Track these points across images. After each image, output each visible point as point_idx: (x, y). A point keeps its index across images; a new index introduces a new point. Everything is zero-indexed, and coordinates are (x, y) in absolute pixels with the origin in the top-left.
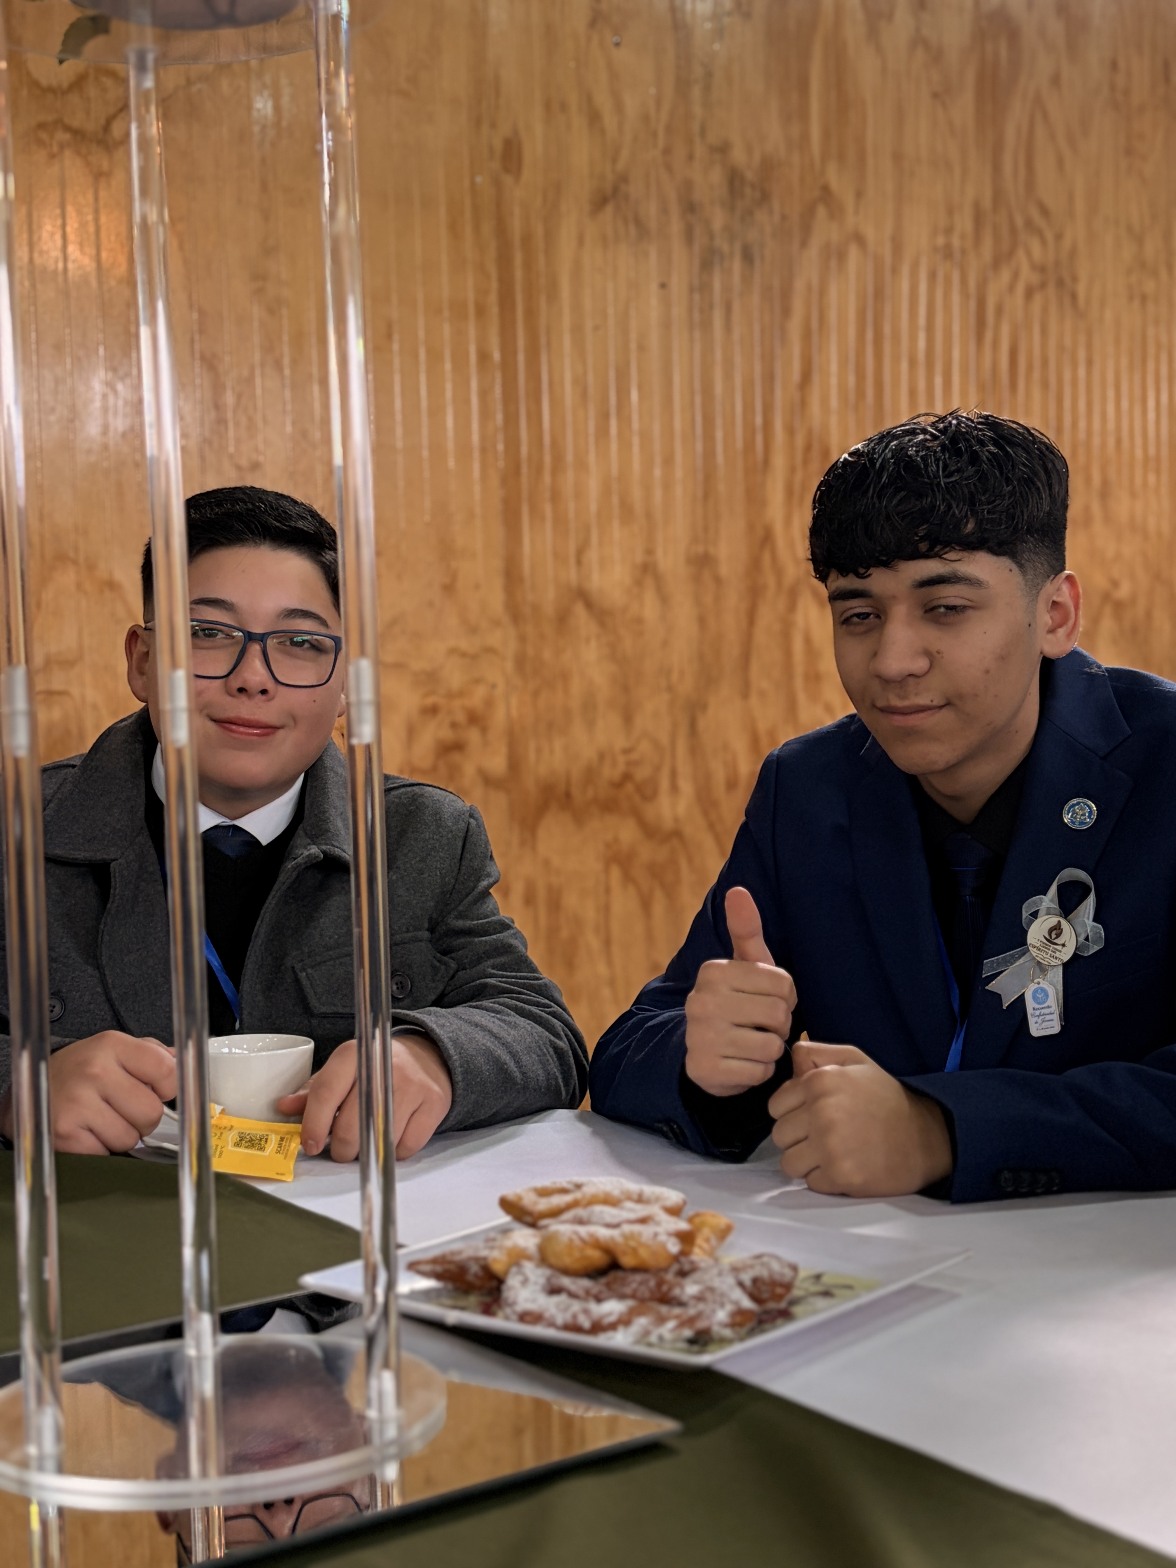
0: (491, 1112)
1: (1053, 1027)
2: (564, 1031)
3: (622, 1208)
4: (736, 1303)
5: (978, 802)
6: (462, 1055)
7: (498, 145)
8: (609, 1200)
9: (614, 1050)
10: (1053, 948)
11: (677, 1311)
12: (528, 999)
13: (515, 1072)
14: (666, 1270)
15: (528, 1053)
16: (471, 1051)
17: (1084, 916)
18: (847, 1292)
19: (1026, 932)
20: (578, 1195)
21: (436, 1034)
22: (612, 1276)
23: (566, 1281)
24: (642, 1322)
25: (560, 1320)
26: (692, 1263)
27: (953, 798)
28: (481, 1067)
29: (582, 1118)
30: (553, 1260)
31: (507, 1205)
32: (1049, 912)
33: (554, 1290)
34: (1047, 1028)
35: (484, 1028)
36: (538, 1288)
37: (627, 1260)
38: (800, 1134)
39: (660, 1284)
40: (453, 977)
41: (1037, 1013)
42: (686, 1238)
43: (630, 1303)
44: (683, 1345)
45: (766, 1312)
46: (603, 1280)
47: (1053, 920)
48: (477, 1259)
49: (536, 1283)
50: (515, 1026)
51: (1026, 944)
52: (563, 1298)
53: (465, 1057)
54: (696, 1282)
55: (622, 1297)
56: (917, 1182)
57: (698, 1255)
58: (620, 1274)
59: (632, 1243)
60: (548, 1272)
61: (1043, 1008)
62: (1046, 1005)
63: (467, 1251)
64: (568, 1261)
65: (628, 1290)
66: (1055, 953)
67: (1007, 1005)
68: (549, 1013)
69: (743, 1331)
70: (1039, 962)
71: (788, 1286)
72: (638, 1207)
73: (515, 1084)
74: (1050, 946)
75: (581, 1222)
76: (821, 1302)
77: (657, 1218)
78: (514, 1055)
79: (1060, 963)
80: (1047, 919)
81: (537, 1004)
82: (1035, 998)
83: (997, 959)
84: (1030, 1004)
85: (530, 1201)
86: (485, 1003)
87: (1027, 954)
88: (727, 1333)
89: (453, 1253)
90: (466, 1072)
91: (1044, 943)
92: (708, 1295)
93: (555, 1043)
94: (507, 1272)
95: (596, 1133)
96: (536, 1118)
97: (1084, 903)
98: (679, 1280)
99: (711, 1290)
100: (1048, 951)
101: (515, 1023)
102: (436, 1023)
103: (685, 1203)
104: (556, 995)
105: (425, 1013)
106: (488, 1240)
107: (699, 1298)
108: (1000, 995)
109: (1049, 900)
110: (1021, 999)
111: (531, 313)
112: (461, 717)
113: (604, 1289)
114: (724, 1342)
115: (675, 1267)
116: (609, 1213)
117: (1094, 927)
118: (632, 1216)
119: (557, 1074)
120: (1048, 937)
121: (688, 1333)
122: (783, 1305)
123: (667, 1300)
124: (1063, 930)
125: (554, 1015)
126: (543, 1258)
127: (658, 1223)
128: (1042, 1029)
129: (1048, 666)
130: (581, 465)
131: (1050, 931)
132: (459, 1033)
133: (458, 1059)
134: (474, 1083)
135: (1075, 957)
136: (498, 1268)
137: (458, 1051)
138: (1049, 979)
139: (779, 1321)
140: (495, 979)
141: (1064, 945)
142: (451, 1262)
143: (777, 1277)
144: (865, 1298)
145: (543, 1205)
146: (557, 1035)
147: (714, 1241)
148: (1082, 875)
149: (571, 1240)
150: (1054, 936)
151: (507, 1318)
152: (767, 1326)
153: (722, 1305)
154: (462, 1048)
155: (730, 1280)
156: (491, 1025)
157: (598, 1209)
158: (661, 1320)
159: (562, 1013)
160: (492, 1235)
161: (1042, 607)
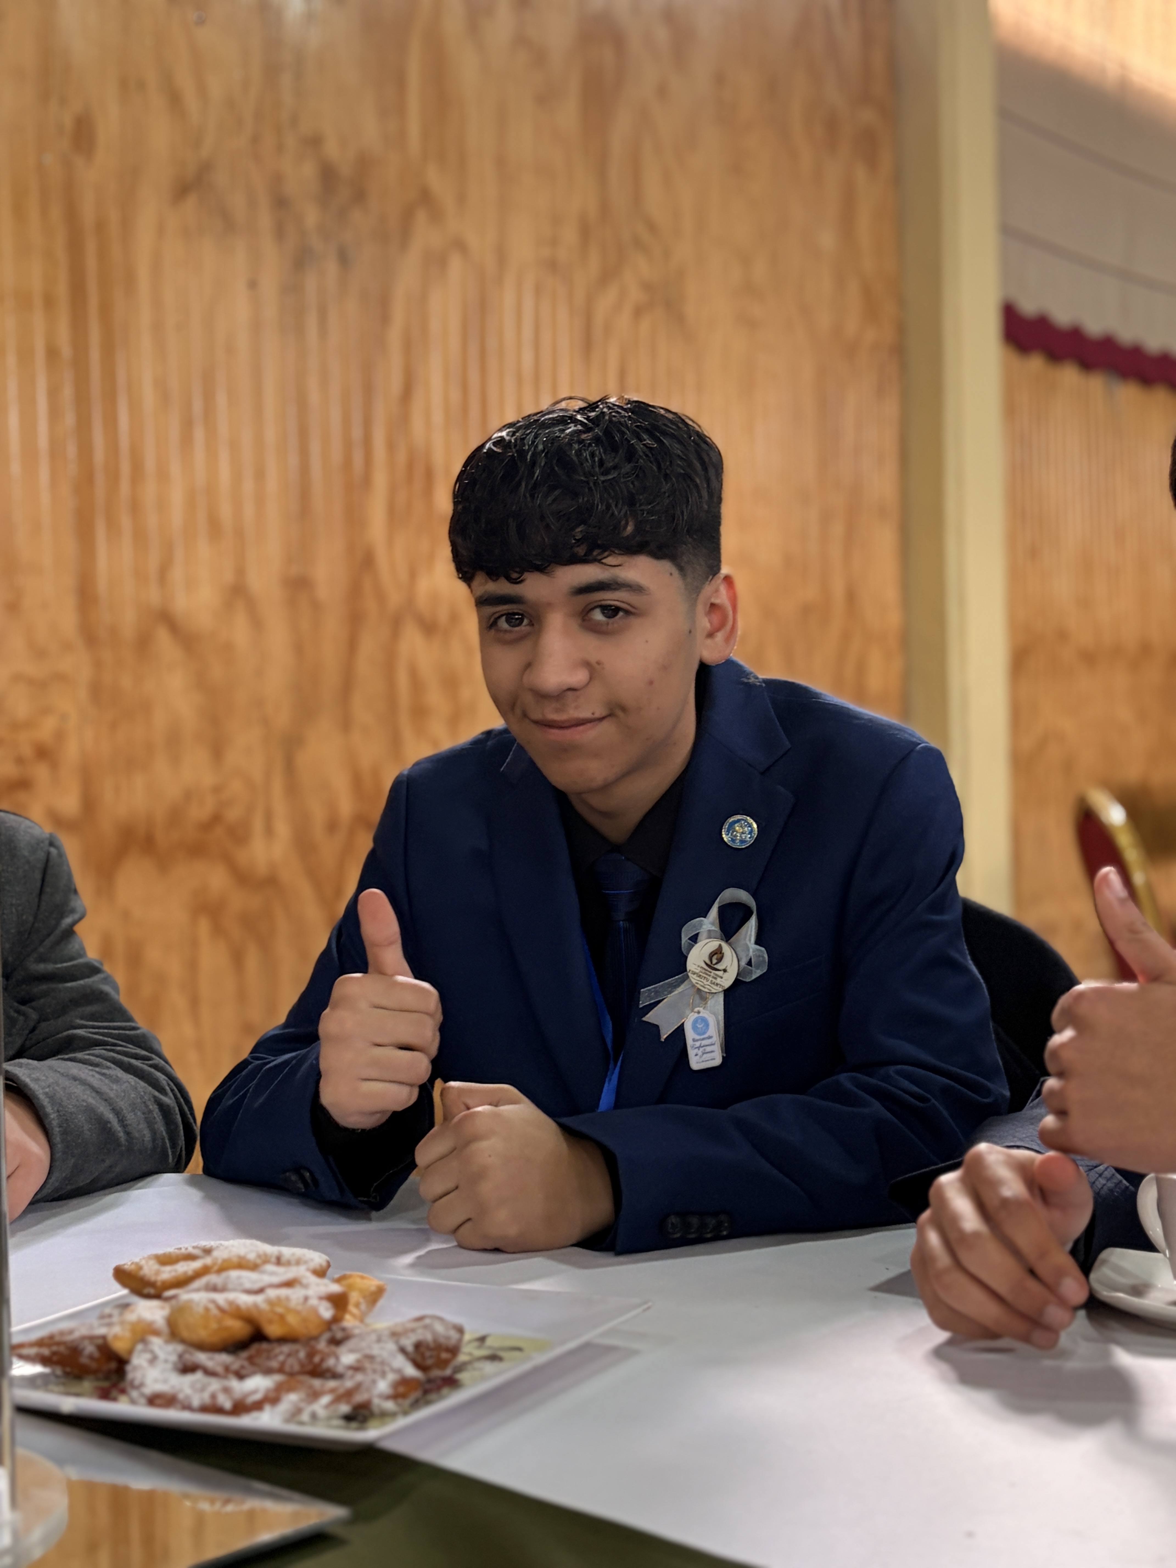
0: (91, 1178)
1: (714, 1059)
2: (169, 1085)
3: (263, 1272)
4: (399, 1371)
5: (635, 816)
6: (61, 1113)
7: (68, 122)
8: (242, 1264)
9: (229, 1101)
10: (714, 973)
11: (332, 1384)
12: (124, 1051)
13: (119, 1132)
14: (316, 1338)
15: (133, 1111)
16: (71, 1109)
17: (745, 939)
18: (517, 1354)
19: (686, 958)
20: (208, 1261)
21: (30, 1089)
22: (254, 1348)
23: (202, 1357)
24: (291, 1399)
25: (196, 1402)
26: (344, 1329)
27: (607, 815)
28: (83, 1127)
29: (193, 1182)
30: (185, 1334)
31: (122, 1275)
32: (710, 934)
33: (187, 1369)
34: (708, 1060)
35: (83, 1082)
36: (169, 1366)
37: (273, 1330)
38: (450, 1185)
39: (311, 1355)
40: (33, 1030)
41: (698, 1044)
42: (339, 1302)
43: (278, 1378)
44: (341, 1422)
45: (430, 1381)
46: (245, 1354)
47: (714, 944)
48: (91, 1338)
49: (166, 1361)
50: (117, 1080)
51: (686, 970)
52: (199, 1376)
53: (64, 1115)
54: (352, 1351)
55: (268, 1372)
56: (576, 1233)
57: (349, 1322)
58: (265, 1346)
59: (279, 1310)
60: (180, 1348)
61: (703, 1039)
62: (706, 1036)
63: (80, 1330)
64: (203, 1334)
65: (274, 1364)
66: (716, 978)
67: (665, 1036)
68: (151, 1066)
69: (407, 1402)
70: (698, 989)
71: (454, 1351)
72: (281, 1270)
73: (119, 1145)
74: (711, 972)
75: (214, 1289)
76: (489, 1367)
77: (304, 1281)
78: (117, 1112)
79: (721, 990)
80: (710, 942)
81: (136, 1057)
82: (694, 1028)
83: (654, 988)
84: (690, 1035)
85: (150, 1270)
86: (79, 1055)
87: (686, 982)
88: (389, 1405)
89: (62, 1333)
90: (65, 1133)
91: (705, 969)
92: (367, 1365)
93: (161, 1099)
94: (131, 1352)
95: (209, 1197)
96: (140, 1184)
97: (746, 925)
98: (333, 1348)
99: (371, 1358)
100: (708, 977)
101: (117, 1077)
102: (29, 1076)
103: (329, 1265)
104: (156, 1046)
105: (15, 1066)
106: (102, 1317)
107: (357, 1368)
108: (657, 1027)
109: (710, 922)
110: (680, 1030)
111: (106, 310)
112: (27, 751)
113: (246, 1363)
114: (385, 1415)
115: (326, 1336)
116: (249, 1278)
117: (758, 950)
118: (276, 1280)
119: (164, 1133)
120: (709, 962)
121: (345, 1408)
122: (448, 1372)
123: (318, 1372)
124: (725, 954)
125: (156, 1067)
126: (174, 1333)
127: (306, 1286)
128: (703, 1061)
129: (704, 672)
130: (163, 475)
131: (711, 956)
132: (56, 1088)
133: (56, 1118)
134: (74, 1144)
135: (737, 982)
136: (120, 1346)
137: (56, 1109)
138: (709, 1008)
139: (445, 1391)
140: (84, 1030)
141: (725, 971)
142: (58, 1344)
143: (442, 1341)
144: (540, 1359)
145: (167, 1273)
146: (162, 1091)
147: (363, 1307)
148: (743, 896)
149: (207, 1309)
150: (714, 961)
151: (133, 1402)
152: (433, 1396)
153: (383, 1375)
154: (60, 1104)
155: (391, 1346)
156: (90, 1080)
157: (234, 1274)
158: (315, 1395)
159: (164, 1065)
160: (107, 1311)
161: (701, 609)
